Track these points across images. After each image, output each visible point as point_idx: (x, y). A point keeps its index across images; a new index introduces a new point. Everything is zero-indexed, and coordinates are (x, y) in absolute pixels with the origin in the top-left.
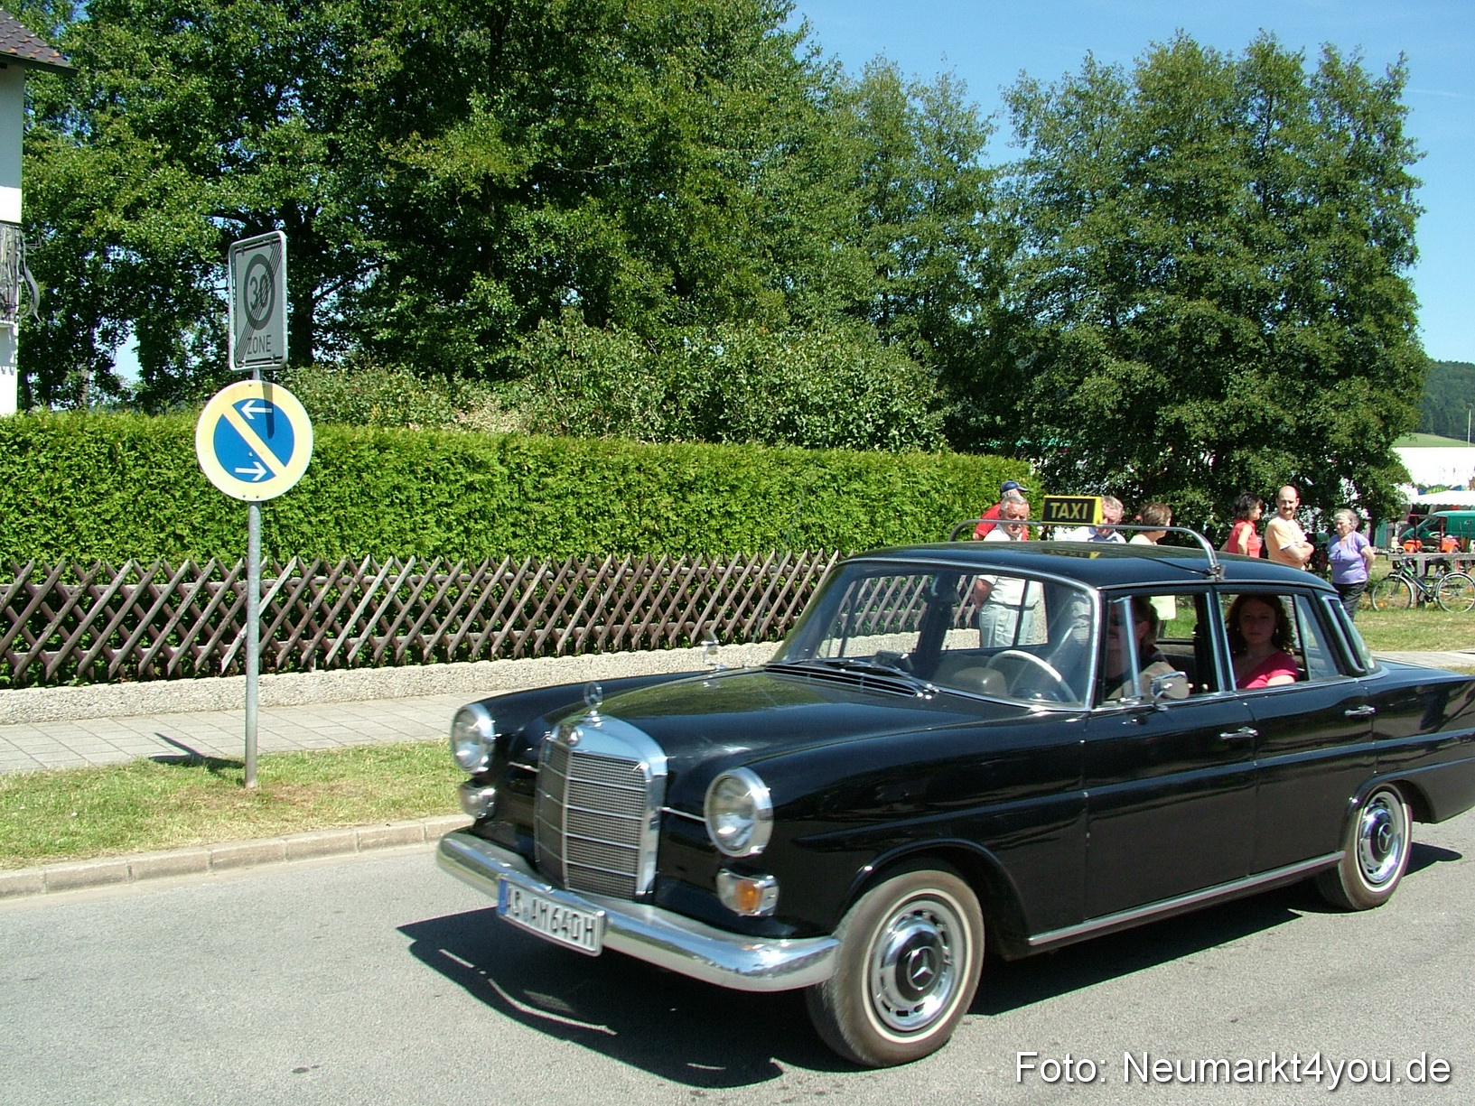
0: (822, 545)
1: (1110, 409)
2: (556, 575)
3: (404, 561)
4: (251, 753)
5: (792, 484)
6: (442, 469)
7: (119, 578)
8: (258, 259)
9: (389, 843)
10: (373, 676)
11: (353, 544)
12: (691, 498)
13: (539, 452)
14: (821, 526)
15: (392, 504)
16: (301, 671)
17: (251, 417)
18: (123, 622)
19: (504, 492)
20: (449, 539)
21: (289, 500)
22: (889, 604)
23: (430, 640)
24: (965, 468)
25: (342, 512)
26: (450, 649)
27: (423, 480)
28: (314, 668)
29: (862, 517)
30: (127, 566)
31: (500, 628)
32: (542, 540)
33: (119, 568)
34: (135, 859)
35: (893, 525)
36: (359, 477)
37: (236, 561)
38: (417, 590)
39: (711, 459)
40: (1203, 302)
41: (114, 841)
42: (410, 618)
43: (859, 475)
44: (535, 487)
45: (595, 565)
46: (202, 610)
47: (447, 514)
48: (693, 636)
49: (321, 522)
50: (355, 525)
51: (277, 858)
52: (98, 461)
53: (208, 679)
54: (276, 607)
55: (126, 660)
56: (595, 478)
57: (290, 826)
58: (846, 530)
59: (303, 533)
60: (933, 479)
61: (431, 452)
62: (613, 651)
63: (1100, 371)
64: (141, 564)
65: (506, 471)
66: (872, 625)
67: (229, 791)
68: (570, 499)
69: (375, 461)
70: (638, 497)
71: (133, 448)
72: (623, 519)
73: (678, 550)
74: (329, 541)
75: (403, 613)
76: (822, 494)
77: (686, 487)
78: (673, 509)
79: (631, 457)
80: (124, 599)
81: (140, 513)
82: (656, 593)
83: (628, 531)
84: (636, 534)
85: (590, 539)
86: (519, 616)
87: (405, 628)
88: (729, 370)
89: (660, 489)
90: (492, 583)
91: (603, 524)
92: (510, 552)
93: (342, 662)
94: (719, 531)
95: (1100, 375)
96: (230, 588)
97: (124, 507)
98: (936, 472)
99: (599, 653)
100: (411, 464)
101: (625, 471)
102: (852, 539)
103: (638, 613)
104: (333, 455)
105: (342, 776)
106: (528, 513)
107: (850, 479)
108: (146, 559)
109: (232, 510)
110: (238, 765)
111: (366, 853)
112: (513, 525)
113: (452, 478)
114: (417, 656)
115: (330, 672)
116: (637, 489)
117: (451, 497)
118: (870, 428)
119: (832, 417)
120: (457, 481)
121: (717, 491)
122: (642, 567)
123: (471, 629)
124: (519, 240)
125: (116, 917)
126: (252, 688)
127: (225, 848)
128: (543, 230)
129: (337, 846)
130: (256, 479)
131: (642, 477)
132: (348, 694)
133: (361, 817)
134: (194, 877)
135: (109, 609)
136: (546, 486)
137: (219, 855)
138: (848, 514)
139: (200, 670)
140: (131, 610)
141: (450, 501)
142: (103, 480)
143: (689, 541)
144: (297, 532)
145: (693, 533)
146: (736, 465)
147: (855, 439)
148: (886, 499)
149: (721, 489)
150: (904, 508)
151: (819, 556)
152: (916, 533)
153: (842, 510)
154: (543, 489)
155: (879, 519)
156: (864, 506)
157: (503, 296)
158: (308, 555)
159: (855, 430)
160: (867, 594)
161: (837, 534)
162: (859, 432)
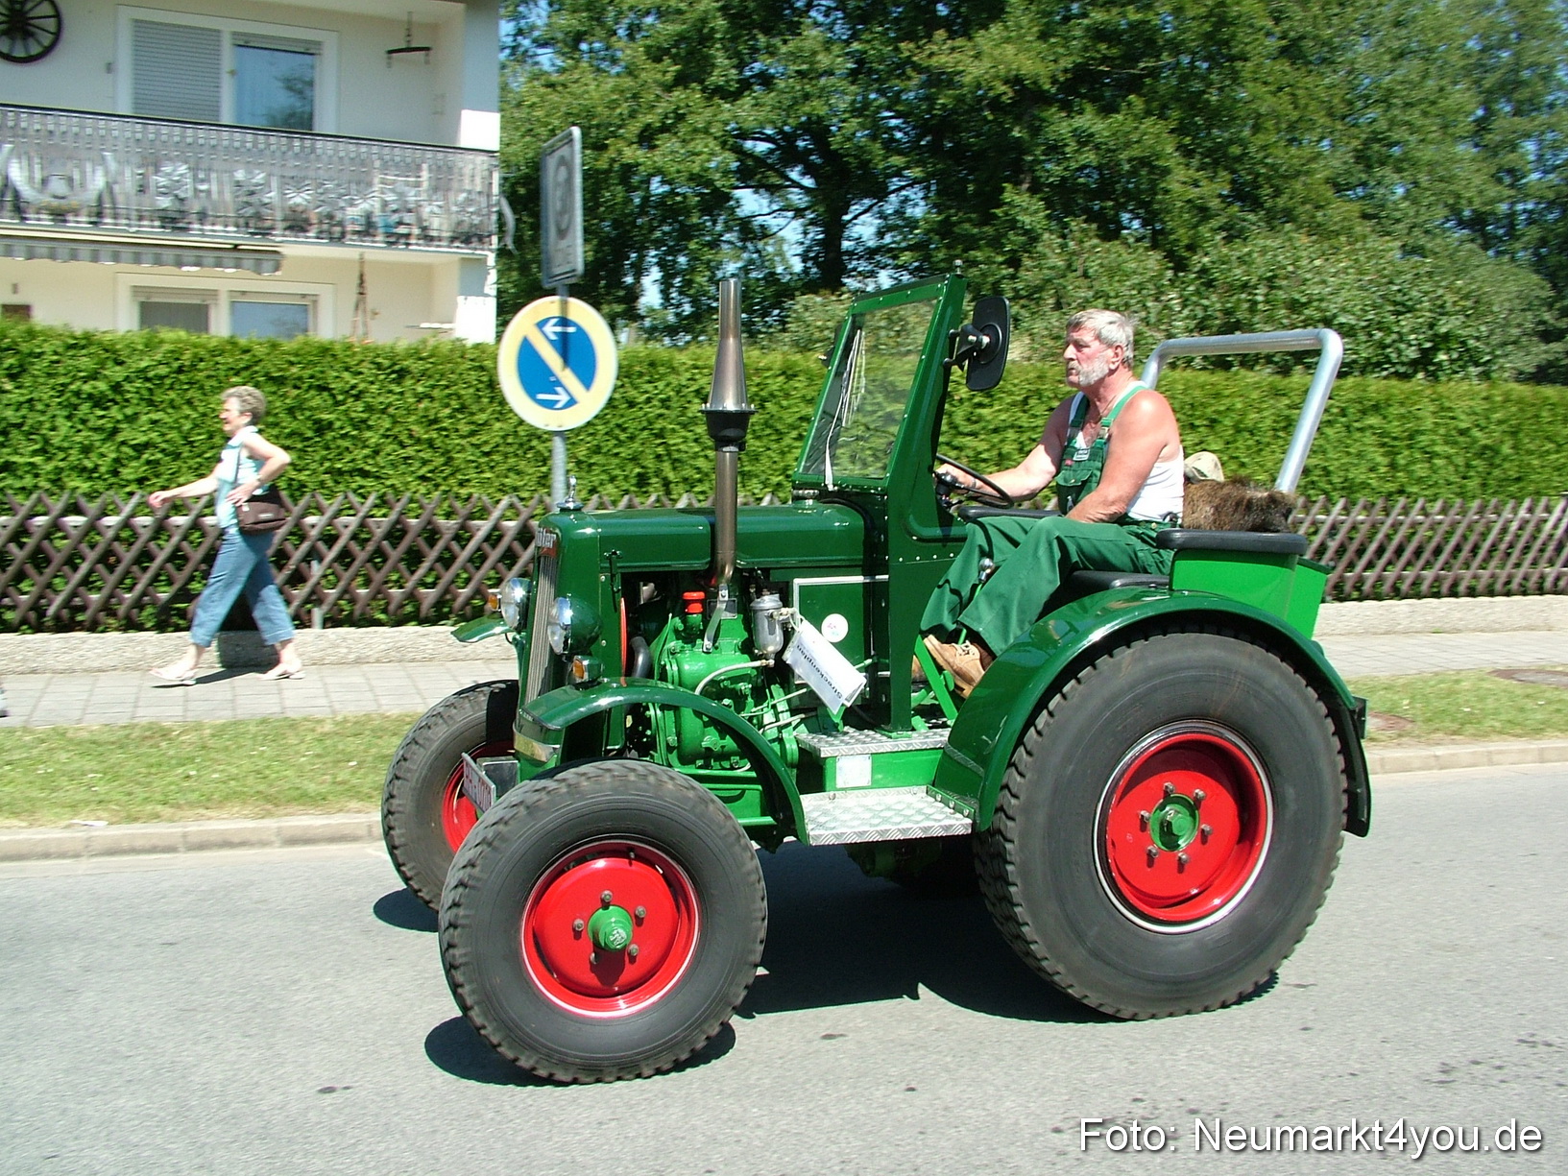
0: (1325, 493)
5: (1287, 418)
7: (496, 514)
11: (755, 481)
14: (1324, 469)
15: (800, 437)
17: (553, 337)
18: (500, 560)
22: (1409, 563)
24: (1520, 400)
29: (1379, 459)
30: (505, 501)
33: (498, 502)
35: (1420, 470)
36: (763, 407)
39: (1189, 388)
43: (1376, 408)
44: (969, 420)
47: (863, 449)
50: (757, 460)
52: (478, 390)
56: (1041, 410)
58: (1359, 474)
59: (698, 470)
60: (1475, 413)
64: (522, 499)
66: (1386, 588)
68: (1011, 434)
69: (782, 389)
76: (1329, 431)
81: (521, 445)
88: (1245, 286)
98: (1480, 406)
102: (1364, 485)
107: (1364, 412)
108: (526, 495)
109: (620, 444)
113: (869, 408)
118: (1412, 353)
119: (1362, 337)
120: (875, 412)
121: (1193, 427)
124: (1055, 149)
125: (315, 881)
128: (1084, 139)
130: (559, 406)
135: (486, 547)
136: (980, 418)
138: (1360, 455)
140: (509, 548)
142: (482, 410)
144: (692, 467)
146: (1217, 396)
147: (1394, 364)
148: (1411, 437)
149: (1197, 423)
150: (1437, 449)
151: (1318, 505)
152: (1453, 478)
153: (1351, 450)
154: (976, 422)
155: (1402, 462)
156: (1383, 445)
157: (1036, 212)
158: (702, 492)
159: (1394, 355)
160: (1380, 552)
161: (1346, 479)
162: (1398, 357)
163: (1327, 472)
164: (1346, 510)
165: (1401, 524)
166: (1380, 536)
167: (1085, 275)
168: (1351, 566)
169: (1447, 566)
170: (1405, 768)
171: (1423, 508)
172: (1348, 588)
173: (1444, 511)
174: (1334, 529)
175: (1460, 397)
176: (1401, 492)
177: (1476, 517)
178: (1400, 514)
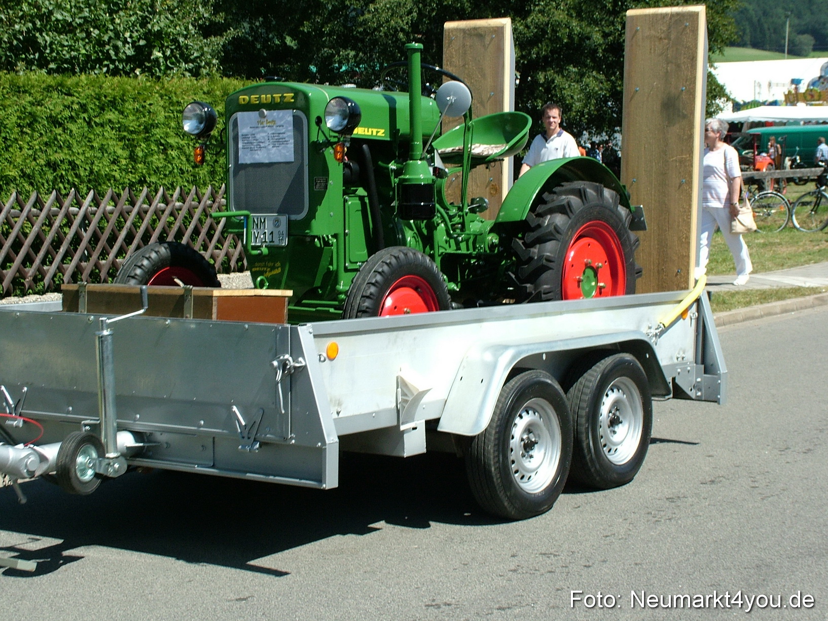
0: (74, 186)
5: (32, 114)
14: (70, 163)
29: (120, 152)
35: (157, 160)
43: (113, 104)
58: (103, 167)
76: (73, 127)
102: (109, 177)
107: (104, 110)
118: (130, 52)
119: (81, 34)
138: (102, 149)
148: (147, 130)
150: (172, 141)
151: (70, 197)
152: (183, 168)
153: (95, 145)
155: (140, 154)
156: (121, 139)
159: (112, 52)
160: (129, 238)
161: (91, 172)
162: (116, 54)
163: (73, 166)
164: (96, 202)
165: (146, 212)
166: (128, 224)
168: (104, 254)
171: (164, 195)
172: (103, 275)
173: (182, 198)
174: (86, 221)
175: (185, 92)
176: (142, 182)
177: (209, 202)
178: (144, 202)
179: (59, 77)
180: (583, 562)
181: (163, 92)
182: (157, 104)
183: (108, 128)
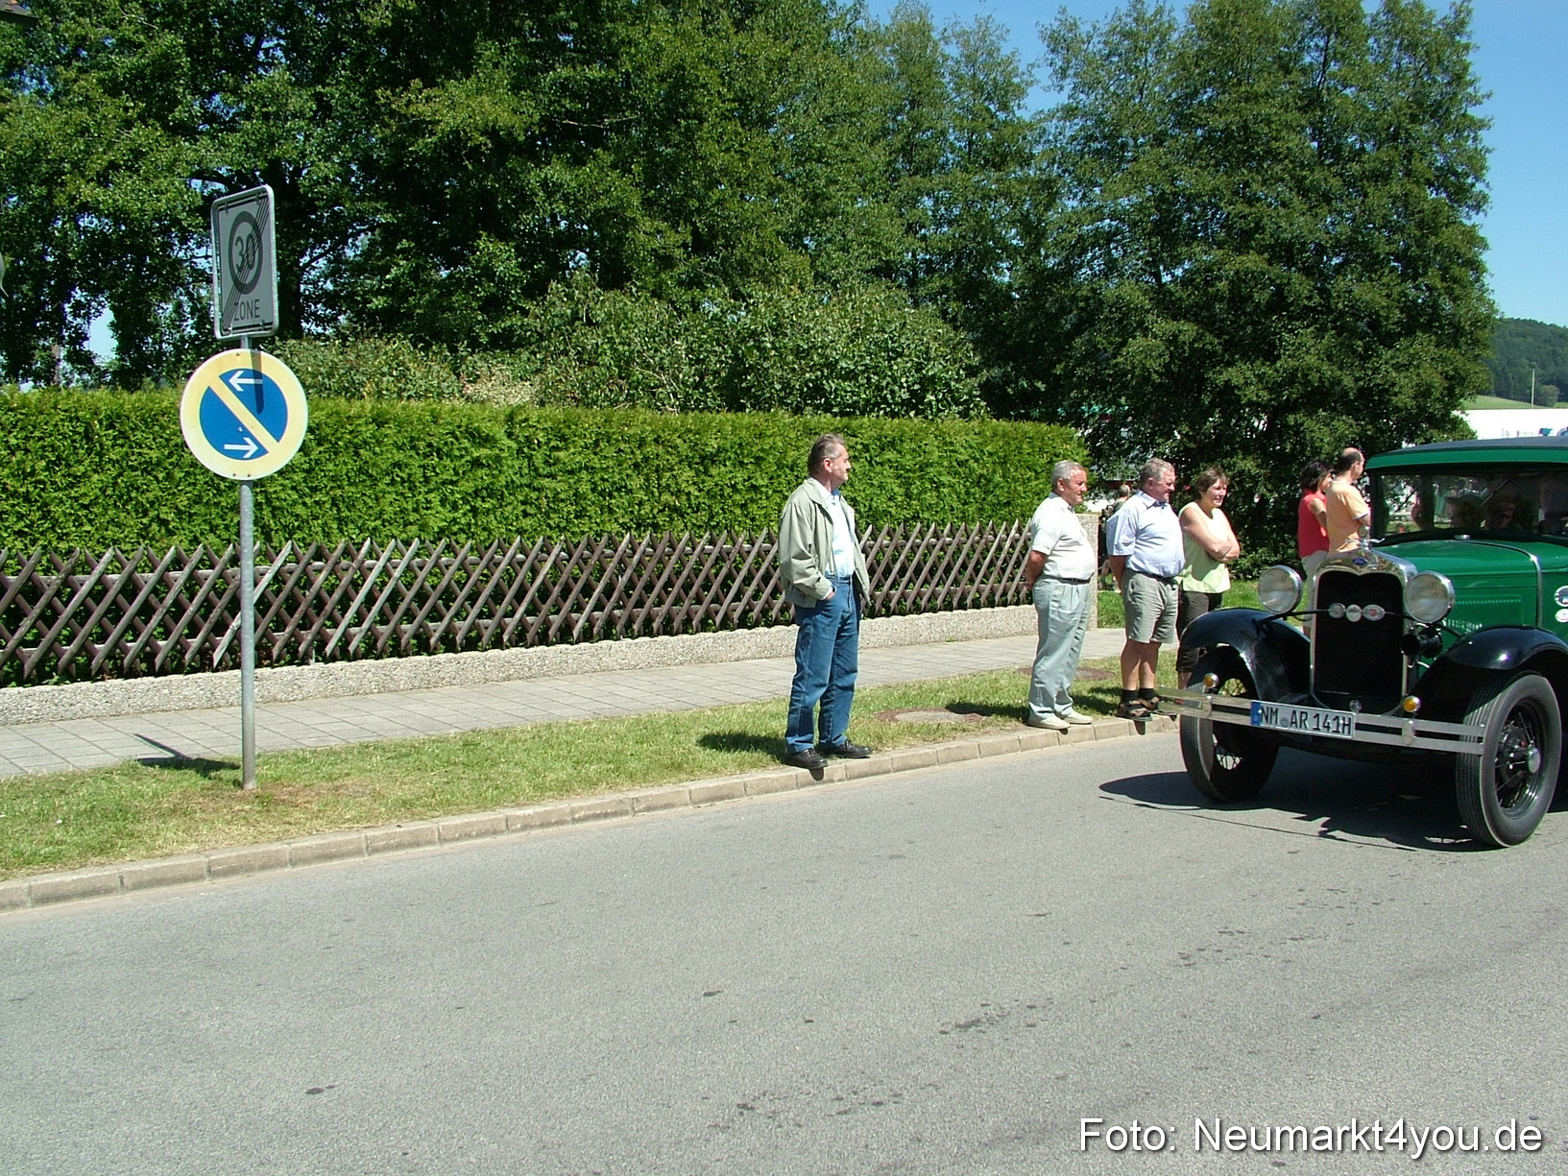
1: (1155, 372)
2: (571, 555)
3: (407, 543)
4: (249, 752)
6: (446, 444)
7: (100, 568)
8: (244, 217)
9: (400, 846)
10: (377, 667)
11: (352, 526)
12: (714, 471)
13: (550, 424)
15: (393, 482)
16: (299, 665)
17: (239, 389)
19: (512, 469)
20: (454, 521)
21: (281, 480)
22: (926, 581)
23: (437, 629)
24: (1004, 435)
25: (339, 492)
26: (459, 638)
27: (426, 456)
28: (312, 661)
29: (896, 489)
30: (109, 554)
31: (512, 614)
32: (554, 520)
33: (100, 556)
34: (127, 868)
35: (930, 497)
36: (357, 454)
37: (226, 546)
38: (422, 574)
39: (734, 429)
40: (1253, 256)
41: (103, 849)
42: (414, 605)
43: (892, 444)
44: (546, 462)
45: (612, 544)
46: (191, 600)
47: (452, 493)
48: (718, 619)
49: (316, 502)
50: (354, 505)
51: (280, 864)
52: (73, 441)
53: (200, 675)
54: (271, 596)
55: (110, 656)
56: (611, 452)
57: (293, 829)
58: (881, 503)
59: (297, 516)
60: (971, 447)
61: (433, 426)
62: (633, 638)
63: (1145, 331)
64: (123, 552)
65: (514, 445)
66: (908, 603)
67: (226, 794)
68: (584, 474)
69: (373, 436)
70: (657, 471)
71: (111, 426)
72: (641, 495)
73: (700, 527)
74: (325, 524)
75: (407, 600)
77: (708, 460)
78: (694, 483)
79: (649, 428)
80: (105, 591)
81: (120, 497)
82: (678, 573)
83: (647, 508)
84: (655, 511)
85: (606, 516)
86: (532, 602)
87: (409, 616)
88: (753, 334)
89: (680, 462)
90: (502, 566)
91: (619, 501)
92: (521, 532)
93: (343, 653)
94: (744, 506)
95: (1146, 336)
96: (221, 576)
97: (103, 490)
98: (974, 440)
99: (618, 639)
100: (412, 439)
101: (642, 443)
102: (886, 513)
103: (659, 596)
104: (328, 430)
105: (347, 775)
106: (539, 490)
107: (883, 450)
108: (128, 547)
109: (220, 492)
110: (234, 767)
111: (375, 857)
112: (523, 503)
113: (457, 453)
114: (423, 646)
115: (331, 664)
116: (656, 462)
117: (457, 474)
118: (906, 396)
119: (862, 380)
120: (462, 456)
121: (742, 463)
122: (663, 547)
123: (481, 615)
124: (525, 202)
125: (108, 931)
126: (248, 682)
127: (224, 854)
128: (550, 189)
129: (344, 849)
130: (247, 456)
131: (661, 450)
132: (351, 688)
133: (370, 818)
134: (191, 886)
135: (90, 601)
136: (557, 460)
137: (218, 862)
138: (881, 486)
139: (190, 665)
140: (114, 602)
141: (455, 478)
142: (80, 462)
143: (712, 517)
144: (291, 514)
145: (717, 509)
146: (761, 435)
147: (889, 405)
148: (922, 469)
149: (746, 461)
150: (942, 479)
152: (955, 506)
153: (875, 482)
154: (554, 464)
155: (915, 491)
156: (899, 477)
157: (508, 259)
158: (304, 539)
159: (889, 396)
160: (903, 571)
161: (870, 508)
162: (893, 398)
164: (874, 537)
165: (918, 547)
166: (902, 557)
167: (589, 323)
169: (956, 582)
170: (996, 751)
171: (935, 532)
172: (877, 605)
173: (952, 534)
176: (915, 518)
177: (977, 538)
178: (917, 538)
179: (845, 420)
180: (1371, 899)
181: (937, 433)
182: (932, 444)
183: (887, 467)
